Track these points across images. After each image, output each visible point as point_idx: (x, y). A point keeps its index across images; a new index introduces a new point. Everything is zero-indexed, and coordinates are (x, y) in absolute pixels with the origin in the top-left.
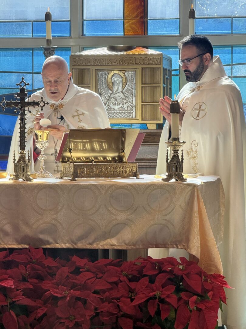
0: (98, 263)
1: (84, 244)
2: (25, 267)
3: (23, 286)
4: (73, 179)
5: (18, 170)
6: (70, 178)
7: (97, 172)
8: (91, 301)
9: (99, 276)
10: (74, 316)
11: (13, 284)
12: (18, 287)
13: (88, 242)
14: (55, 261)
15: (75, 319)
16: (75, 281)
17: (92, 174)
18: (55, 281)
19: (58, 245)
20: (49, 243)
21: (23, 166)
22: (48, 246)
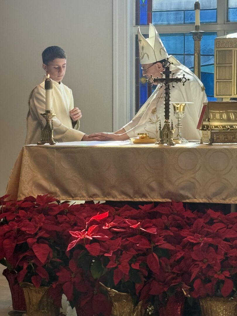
0: (229, 215)
1: (218, 199)
2: (167, 218)
3: (165, 233)
4: (210, 144)
5: (163, 136)
6: (207, 144)
7: (231, 139)
8: (221, 247)
9: (229, 227)
10: (207, 259)
11: (156, 231)
12: (161, 233)
13: (221, 198)
14: (193, 213)
15: (208, 261)
16: (209, 230)
17: (226, 140)
18: (192, 230)
19: (196, 200)
20: (188, 198)
21: (167, 133)
22: (188, 201)
